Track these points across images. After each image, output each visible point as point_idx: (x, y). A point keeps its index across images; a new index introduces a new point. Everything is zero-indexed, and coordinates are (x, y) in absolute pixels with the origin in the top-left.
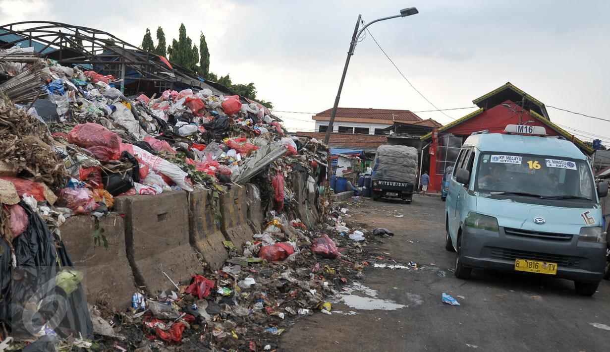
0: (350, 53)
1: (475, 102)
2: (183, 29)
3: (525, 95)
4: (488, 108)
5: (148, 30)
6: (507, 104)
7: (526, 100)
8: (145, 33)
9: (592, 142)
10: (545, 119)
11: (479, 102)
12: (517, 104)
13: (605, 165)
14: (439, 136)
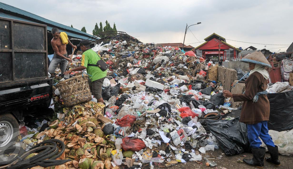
0: (186, 33)
1: (205, 39)
2: (107, 22)
3: (220, 37)
4: (209, 41)
5: (96, 23)
6: (215, 40)
7: (221, 38)
8: (96, 24)
9: (239, 48)
10: (225, 42)
11: (206, 40)
12: (218, 39)
13: (244, 55)
14: (195, 50)
